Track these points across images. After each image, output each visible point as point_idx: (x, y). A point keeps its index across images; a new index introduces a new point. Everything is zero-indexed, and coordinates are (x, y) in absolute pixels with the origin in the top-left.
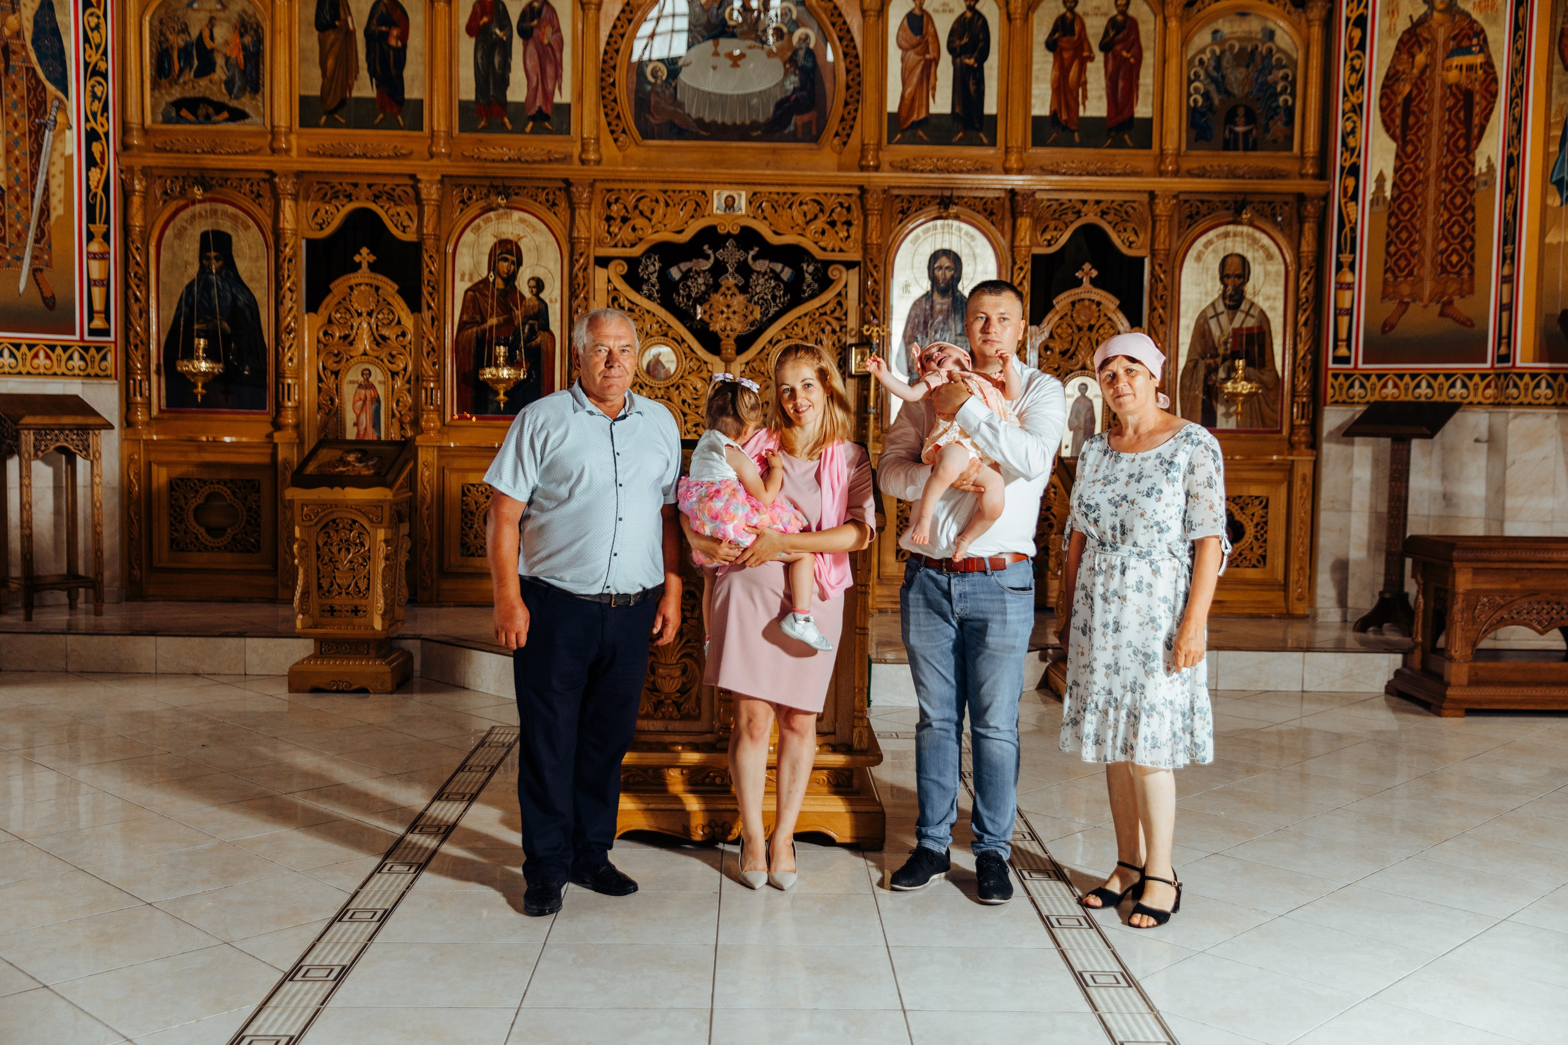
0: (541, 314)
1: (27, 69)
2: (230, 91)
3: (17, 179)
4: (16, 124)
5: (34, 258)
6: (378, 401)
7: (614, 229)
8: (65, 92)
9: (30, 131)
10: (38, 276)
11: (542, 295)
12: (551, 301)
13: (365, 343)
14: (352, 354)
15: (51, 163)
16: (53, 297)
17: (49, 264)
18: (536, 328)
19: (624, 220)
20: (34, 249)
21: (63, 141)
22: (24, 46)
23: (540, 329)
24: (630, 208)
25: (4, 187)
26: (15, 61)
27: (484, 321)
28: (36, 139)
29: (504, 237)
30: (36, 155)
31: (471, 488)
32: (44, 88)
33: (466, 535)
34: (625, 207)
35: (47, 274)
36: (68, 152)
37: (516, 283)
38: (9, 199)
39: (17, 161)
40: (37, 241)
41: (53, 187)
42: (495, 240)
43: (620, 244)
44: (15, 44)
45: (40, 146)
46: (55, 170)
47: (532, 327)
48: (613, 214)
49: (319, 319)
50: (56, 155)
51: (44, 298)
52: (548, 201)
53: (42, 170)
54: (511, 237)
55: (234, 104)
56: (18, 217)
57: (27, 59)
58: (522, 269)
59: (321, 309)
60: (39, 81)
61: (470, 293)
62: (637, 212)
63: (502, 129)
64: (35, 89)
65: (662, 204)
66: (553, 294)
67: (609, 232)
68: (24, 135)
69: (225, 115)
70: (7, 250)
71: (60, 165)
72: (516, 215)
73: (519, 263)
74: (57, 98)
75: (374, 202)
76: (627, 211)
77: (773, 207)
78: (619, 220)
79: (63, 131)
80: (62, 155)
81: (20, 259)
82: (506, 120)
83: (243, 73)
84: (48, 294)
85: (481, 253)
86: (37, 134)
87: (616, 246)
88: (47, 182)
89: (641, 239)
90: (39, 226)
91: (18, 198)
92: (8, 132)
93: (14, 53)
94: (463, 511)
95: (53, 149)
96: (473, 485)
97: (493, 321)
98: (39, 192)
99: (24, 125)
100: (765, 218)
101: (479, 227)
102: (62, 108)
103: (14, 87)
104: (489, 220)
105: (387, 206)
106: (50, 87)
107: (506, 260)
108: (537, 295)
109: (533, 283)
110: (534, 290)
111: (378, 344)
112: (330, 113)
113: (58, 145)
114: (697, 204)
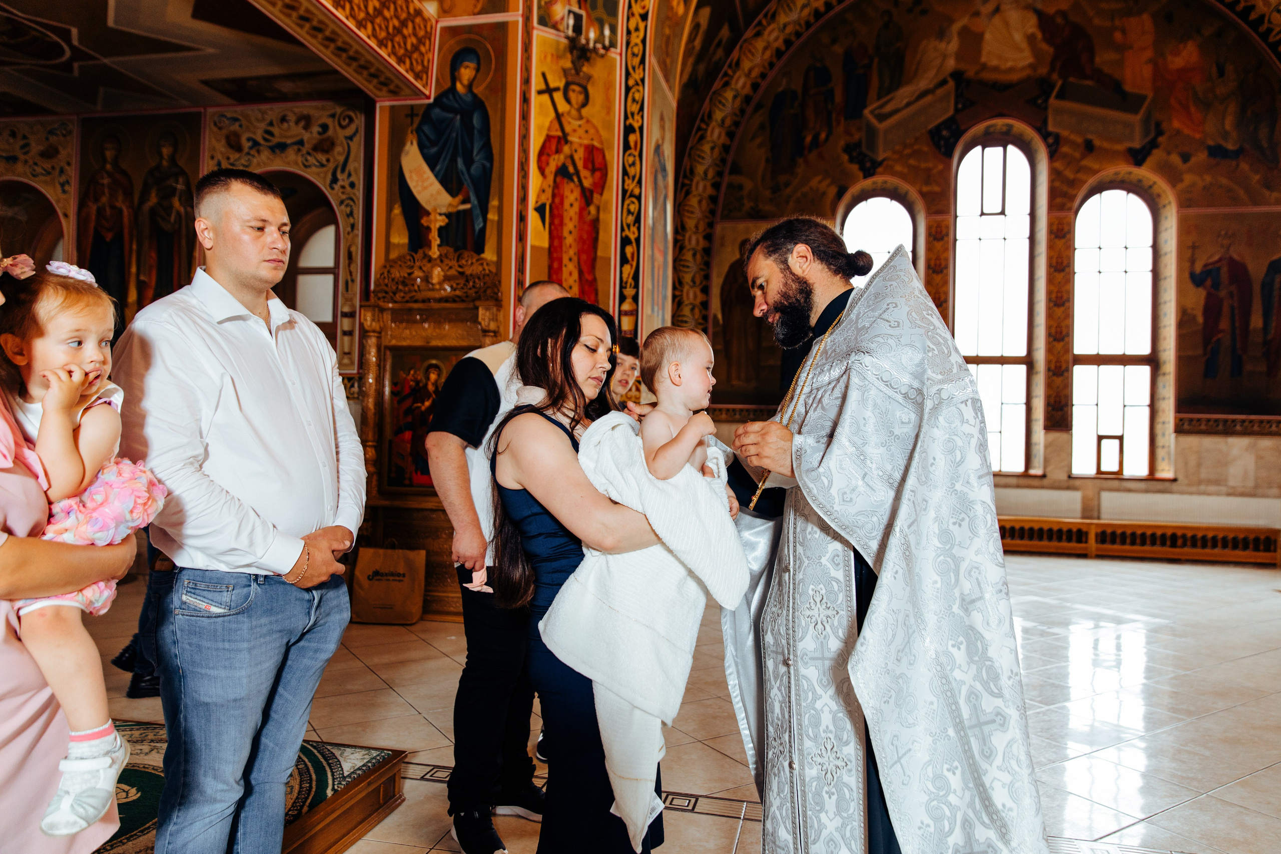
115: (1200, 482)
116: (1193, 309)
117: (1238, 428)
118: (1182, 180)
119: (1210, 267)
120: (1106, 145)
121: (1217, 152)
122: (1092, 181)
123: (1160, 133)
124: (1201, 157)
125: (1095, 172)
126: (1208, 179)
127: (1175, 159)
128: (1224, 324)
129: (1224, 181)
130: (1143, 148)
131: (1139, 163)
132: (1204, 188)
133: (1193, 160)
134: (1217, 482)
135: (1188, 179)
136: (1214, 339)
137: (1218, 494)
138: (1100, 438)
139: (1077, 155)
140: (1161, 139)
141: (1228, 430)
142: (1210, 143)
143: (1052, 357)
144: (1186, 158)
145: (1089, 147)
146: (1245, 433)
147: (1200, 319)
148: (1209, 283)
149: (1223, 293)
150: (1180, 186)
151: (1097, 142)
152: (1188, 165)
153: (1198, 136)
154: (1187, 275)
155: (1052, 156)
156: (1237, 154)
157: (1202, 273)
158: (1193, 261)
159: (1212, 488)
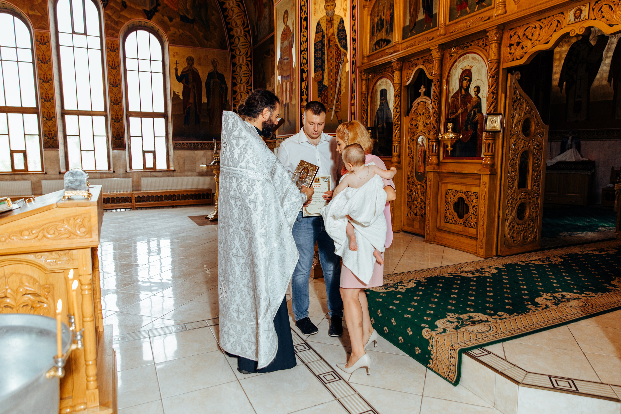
0: (479, 105)
1: (335, 45)
2: (387, 34)
3: (331, 83)
4: (331, 65)
5: (336, 108)
6: (425, 152)
7: (513, 51)
8: (347, 50)
9: (336, 66)
10: (337, 113)
11: (479, 95)
12: (483, 97)
13: (421, 127)
14: (418, 132)
15: (342, 75)
16: (341, 120)
17: (340, 109)
18: (476, 112)
19: (518, 43)
20: (336, 105)
21: (345, 67)
22: (334, 38)
23: (478, 113)
24: (521, 37)
25: (328, 86)
26: (332, 44)
27: (457, 111)
28: (337, 68)
29: (465, 68)
30: (337, 73)
31: (449, 191)
32: (340, 50)
33: (446, 213)
34: (519, 37)
35: (340, 113)
36: (347, 70)
37: (469, 91)
38: (329, 89)
39: (331, 77)
40: (337, 102)
41: (342, 83)
42: (462, 71)
43: (515, 59)
44: (332, 38)
45: (338, 70)
46: (343, 77)
47: (475, 111)
48: (512, 42)
49: (409, 118)
50: (343, 72)
51: (339, 121)
52: (483, 44)
53: (339, 78)
54: (468, 68)
55: (388, 38)
56: (331, 95)
57: (335, 42)
58: (472, 83)
59: (410, 114)
60: (338, 48)
61: (452, 99)
62: (525, 37)
63: (466, 13)
64: (337, 51)
65: (538, 29)
66: (484, 94)
67: (510, 54)
68: (334, 67)
69: (386, 43)
70: (328, 106)
71: (344, 75)
72: (470, 55)
73: (470, 80)
74: (344, 53)
75: (423, 65)
76: (520, 39)
77: (610, 6)
78: (515, 44)
79: (346, 63)
80: (345, 71)
81: (332, 109)
82: (468, 8)
83: (390, 24)
84: (340, 119)
85: (456, 79)
86: (337, 66)
87: (513, 60)
88: (340, 82)
89: (525, 53)
90: (338, 97)
91: (331, 89)
92: (329, 68)
93: (332, 41)
94: (446, 201)
95: (343, 70)
96: (450, 190)
97: (460, 111)
98: (338, 86)
99: (334, 64)
100: (603, 17)
101: (456, 66)
102: (346, 55)
103: (331, 52)
104: (460, 61)
105: (427, 65)
106: (342, 49)
107: (466, 80)
108: (477, 95)
109: (476, 89)
110: (476, 93)
111: (425, 127)
112: (411, 31)
113: (344, 68)
114: (559, 22)
115: (185, 171)
116: (178, 92)
117: (199, 146)
118: (170, 30)
119: (184, 73)
120: (133, 6)
121: (184, 18)
122: (127, 24)
123: (158, 5)
124: (177, 20)
125: (129, 19)
126: (181, 31)
127: (166, 19)
128: (191, 100)
129: (188, 33)
130: (151, 11)
131: (150, 18)
132: (180, 35)
133: (174, 20)
134: (192, 171)
135: (173, 30)
136: (188, 107)
137: (192, 176)
138: (144, 152)
139: (119, 9)
140: (159, 7)
141: (195, 148)
142: (181, 14)
143: (113, 113)
144: (171, 19)
145: (124, 6)
146: (202, 149)
147: (181, 97)
148: (184, 80)
149: (190, 86)
150: (169, 33)
151: (128, 4)
152: (172, 23)
153: (176, 9)
154: (174, 76)
155: (105, 6)
156: (192, 21)
157: (181, 75)
158: (176, 70)
159: (190, 173)
